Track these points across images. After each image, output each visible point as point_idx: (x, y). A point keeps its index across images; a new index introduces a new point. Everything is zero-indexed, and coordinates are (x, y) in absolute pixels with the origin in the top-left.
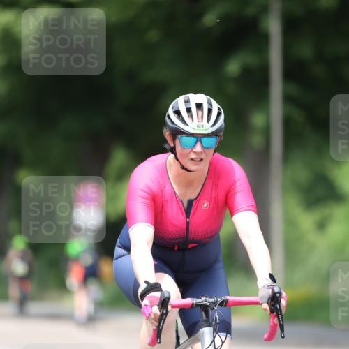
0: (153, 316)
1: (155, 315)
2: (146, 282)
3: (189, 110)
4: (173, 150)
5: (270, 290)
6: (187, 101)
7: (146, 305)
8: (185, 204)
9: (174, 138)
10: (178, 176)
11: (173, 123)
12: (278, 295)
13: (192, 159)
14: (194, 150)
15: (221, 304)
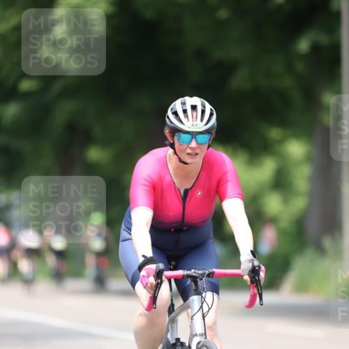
0: (149, 285)
1: (151, 284)
2: (144, 256)
3: (185, 111)
4: (172, 146)
5: (251, 264)
6: (183, 104)
7: (143, 276)
8: (182, 192)
9: (173, 137)
10: (176, 169)
11: (171, 122)
12: (257, 268)
13: (188, 154)
14: (190, 146)
15: (209, 275)
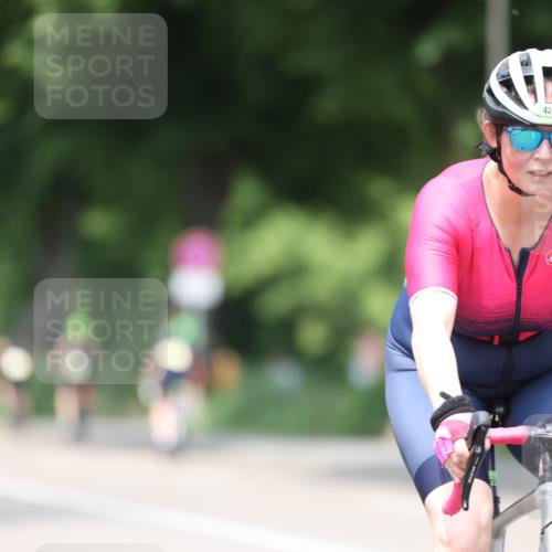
0: (455, 459)
1: (460, 456)
2: (443, 395)
3: (529, 80)
4: (495, 155)
6: (526, 64)
7: (443, 439)
8: (516, 256)
9: (498, 134)
10: (505, 203)
11: (498, 102)
13: (532, 173)
14: (537, 156)
